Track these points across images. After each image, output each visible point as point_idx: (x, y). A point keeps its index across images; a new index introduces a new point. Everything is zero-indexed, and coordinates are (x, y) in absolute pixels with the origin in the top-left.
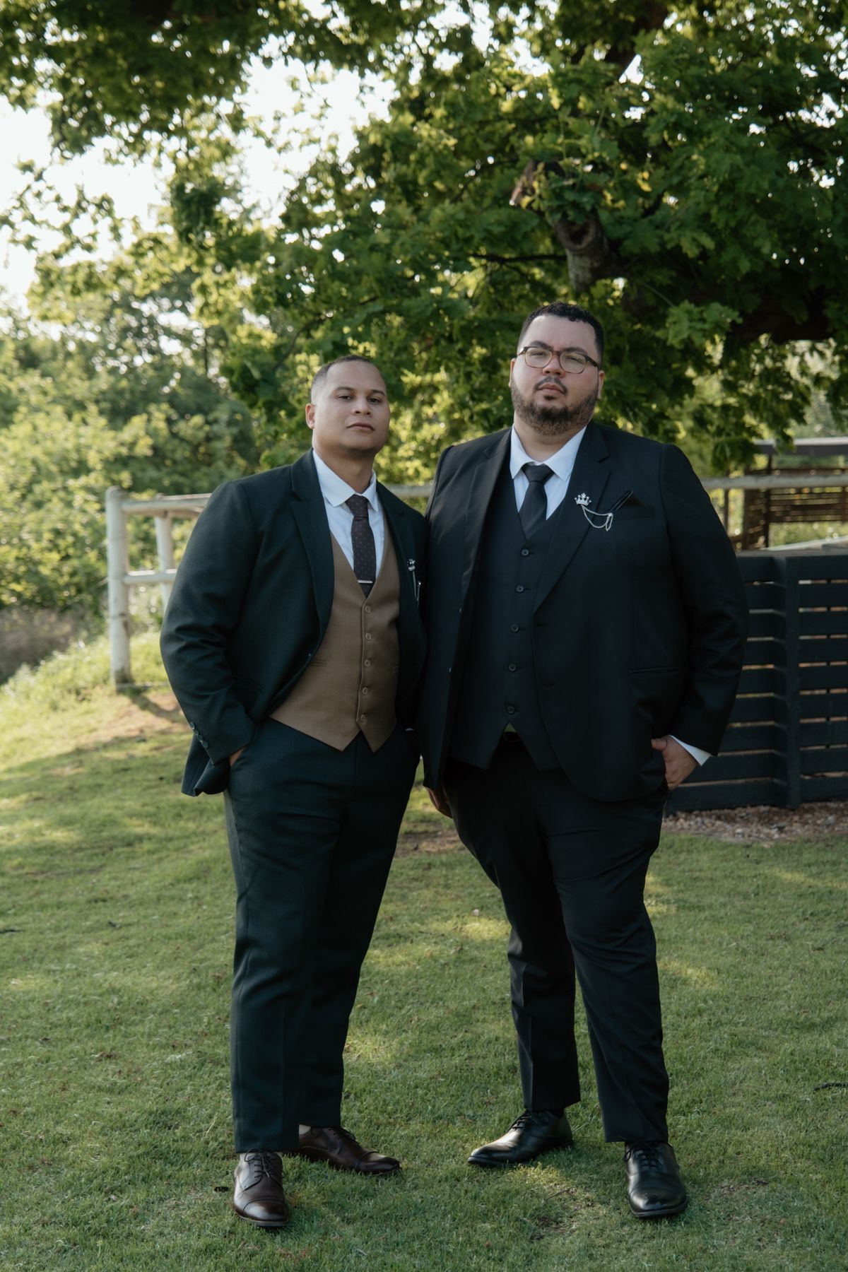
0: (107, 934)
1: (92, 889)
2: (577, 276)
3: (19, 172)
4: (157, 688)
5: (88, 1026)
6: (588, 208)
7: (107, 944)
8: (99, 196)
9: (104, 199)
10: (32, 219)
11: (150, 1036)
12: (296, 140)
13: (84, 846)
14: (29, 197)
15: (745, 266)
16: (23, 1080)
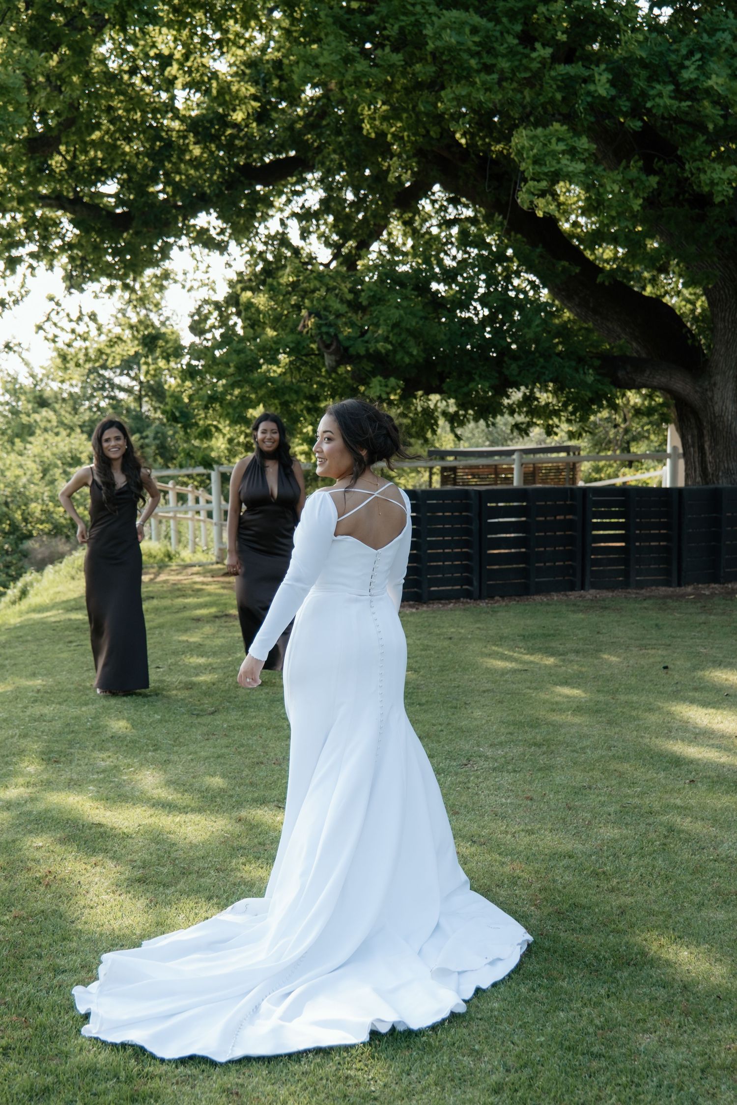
2: (330, 364)
3: (47, 301)
6: (333, 333)
8: (89, 312)
9: (92, 314)
10: (55, 326)
12: (196, 284)
14: (53, 315)
15: (407, 360)
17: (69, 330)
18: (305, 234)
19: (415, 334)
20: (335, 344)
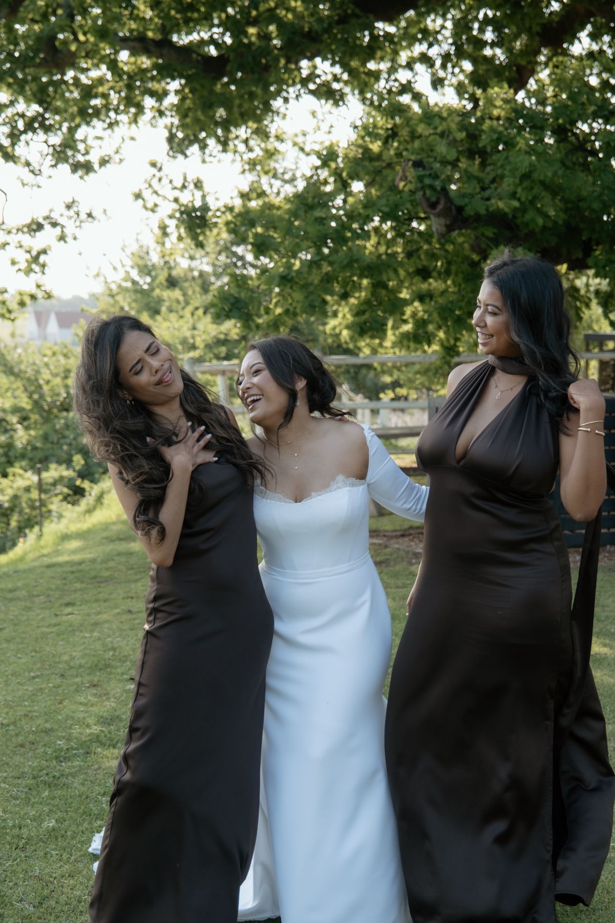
0: (125, 617)
1: (129, 591)
2: (437, 229)
3: (148, 167)
5: (90, 668)
6: (439, 188)
7: (122, 622)
8: (195, 179)
9: (198, 181)
10: (157, 194)
11: (123, 674)
13: (135, 566)
14: (155, 182)
15: (540, 221)
16: (40, 697)
17: (172, 199)
18: (437, 83)
19: (552, 189)
20: (442, 202)
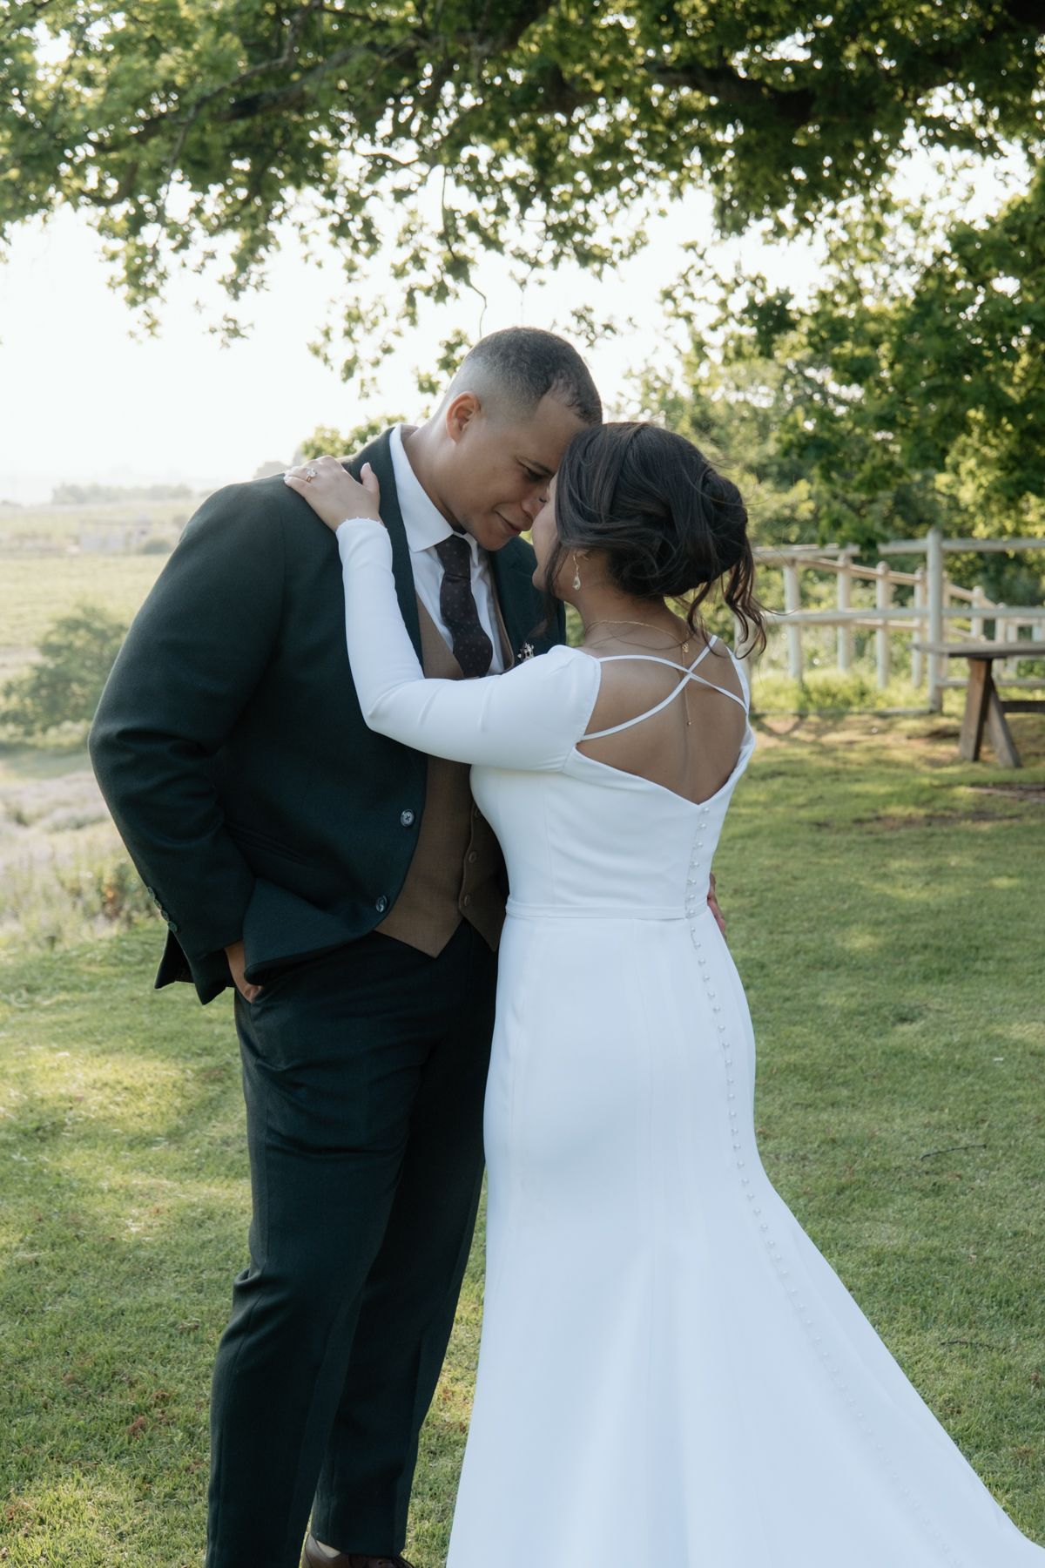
3: (683, 250)
4: (773, 715)
8: (754, 275)
9: (758, 277)
10: (691, 295)
14: (692, 277)
